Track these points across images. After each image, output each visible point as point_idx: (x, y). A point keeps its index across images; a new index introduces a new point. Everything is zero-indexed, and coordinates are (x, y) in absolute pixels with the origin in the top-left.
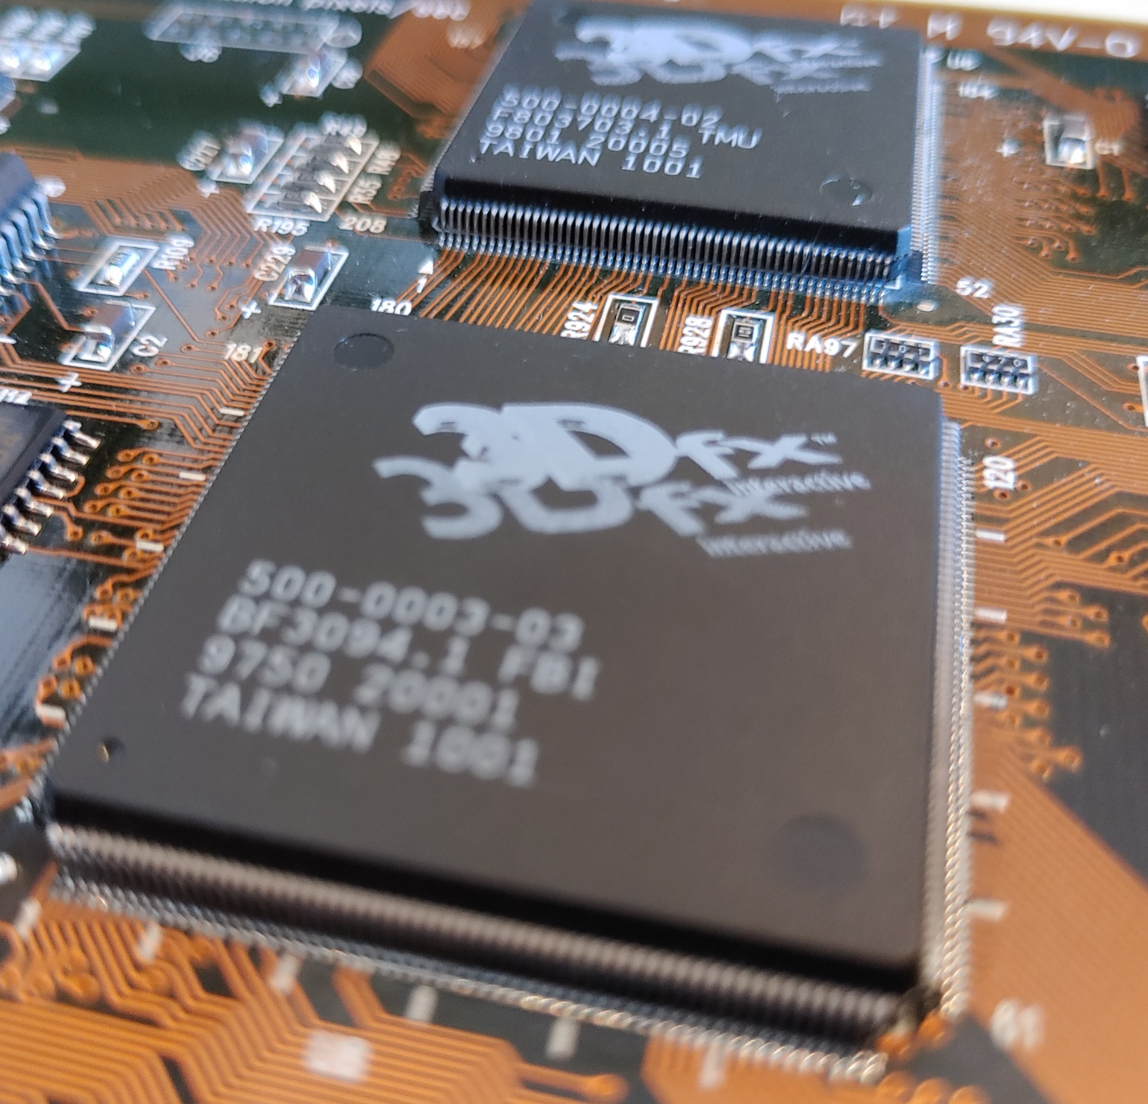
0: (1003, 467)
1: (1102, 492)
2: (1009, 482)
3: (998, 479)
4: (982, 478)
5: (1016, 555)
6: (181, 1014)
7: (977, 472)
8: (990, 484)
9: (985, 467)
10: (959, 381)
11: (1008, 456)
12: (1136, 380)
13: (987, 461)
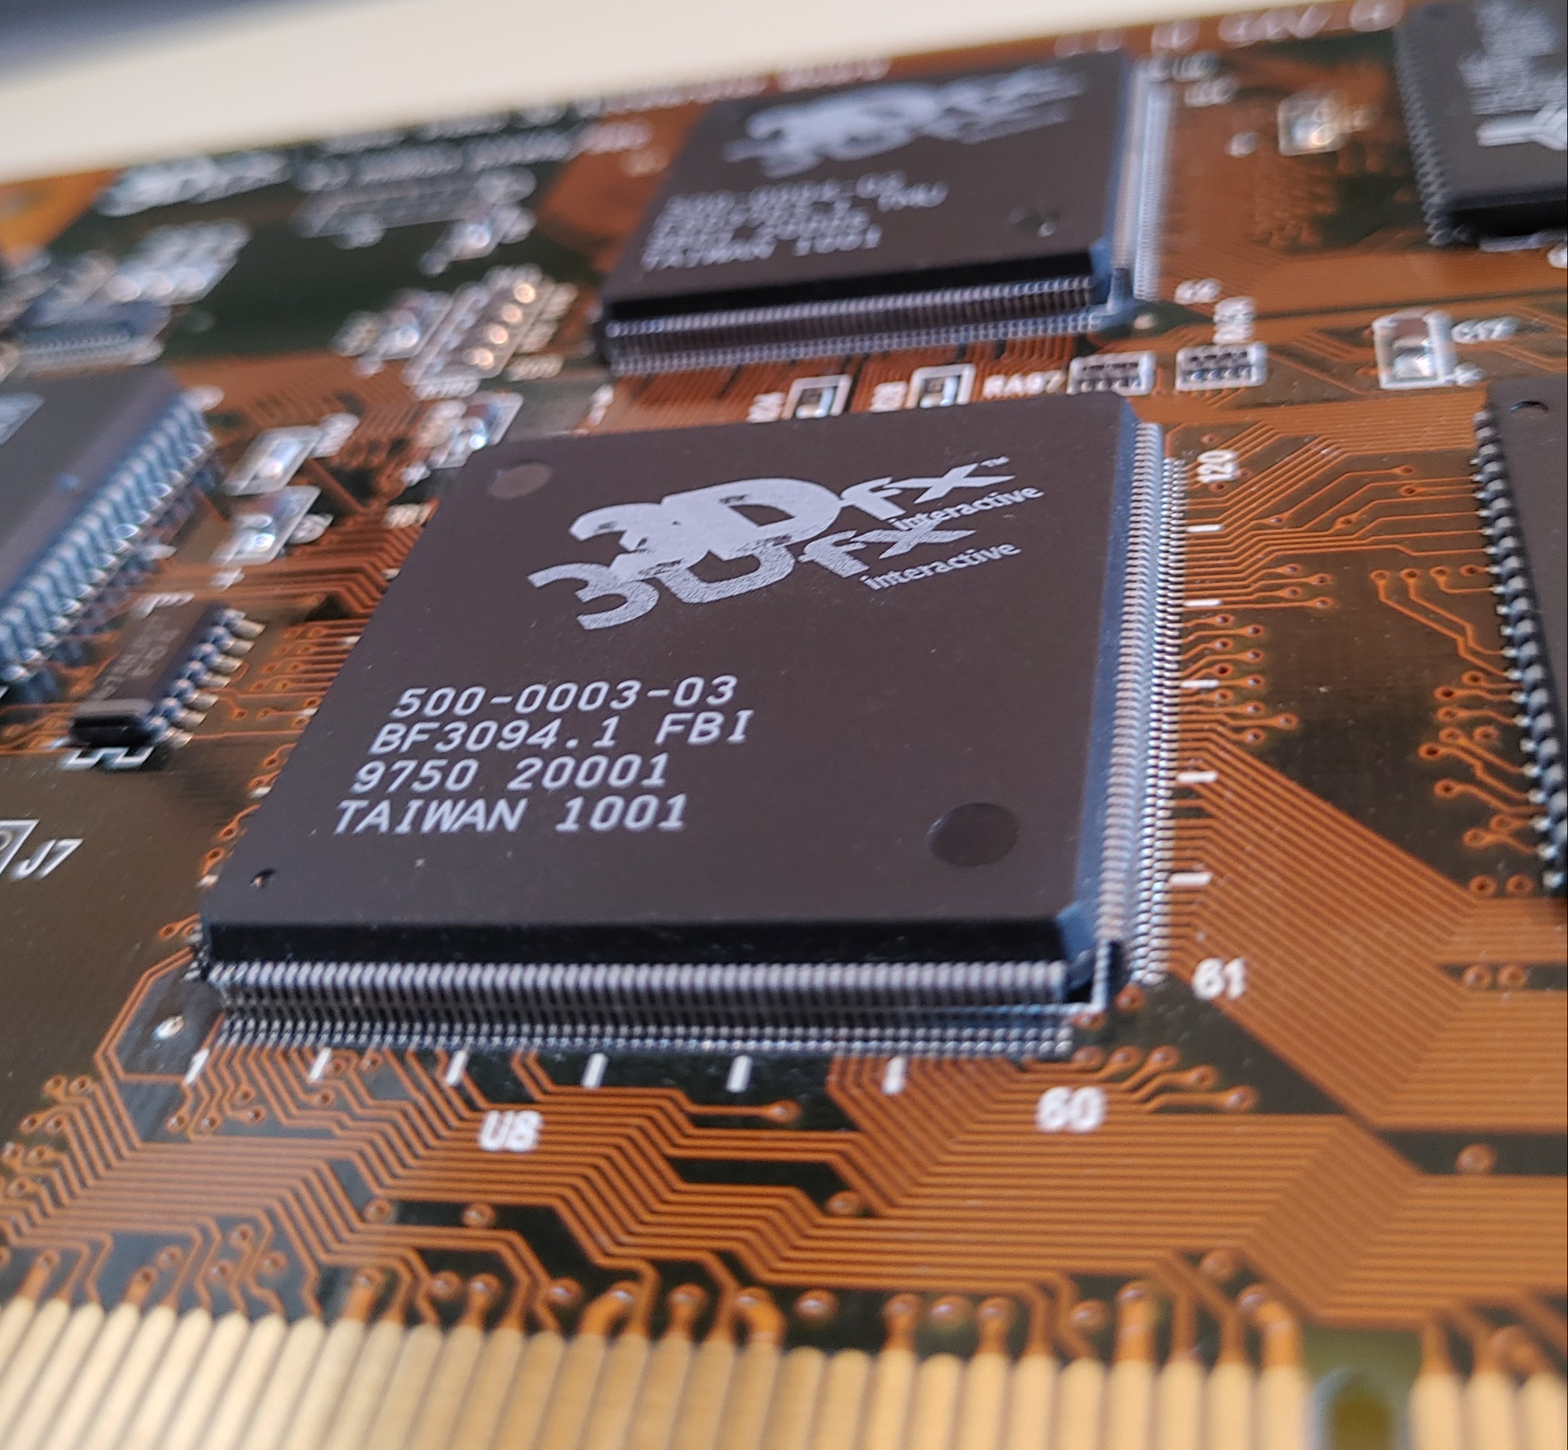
0: (1220, 460)
1: (1330, 461)
2: (1228, 472)
3: (1214, 472)
4: (1197, 475)
5: (1231, 541)
6: (349, 1123)
7: (1191, 470)
8: (1205, 479)
9: (1200, 464)
10: (1174, 385)
11: (1227, 448)
12: (1371, 345)
13: (1202, 458)
